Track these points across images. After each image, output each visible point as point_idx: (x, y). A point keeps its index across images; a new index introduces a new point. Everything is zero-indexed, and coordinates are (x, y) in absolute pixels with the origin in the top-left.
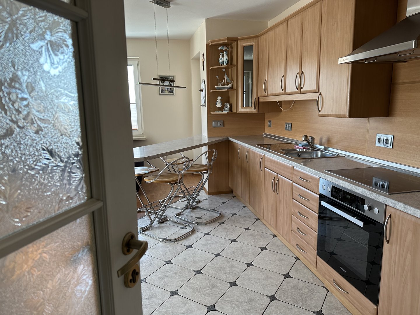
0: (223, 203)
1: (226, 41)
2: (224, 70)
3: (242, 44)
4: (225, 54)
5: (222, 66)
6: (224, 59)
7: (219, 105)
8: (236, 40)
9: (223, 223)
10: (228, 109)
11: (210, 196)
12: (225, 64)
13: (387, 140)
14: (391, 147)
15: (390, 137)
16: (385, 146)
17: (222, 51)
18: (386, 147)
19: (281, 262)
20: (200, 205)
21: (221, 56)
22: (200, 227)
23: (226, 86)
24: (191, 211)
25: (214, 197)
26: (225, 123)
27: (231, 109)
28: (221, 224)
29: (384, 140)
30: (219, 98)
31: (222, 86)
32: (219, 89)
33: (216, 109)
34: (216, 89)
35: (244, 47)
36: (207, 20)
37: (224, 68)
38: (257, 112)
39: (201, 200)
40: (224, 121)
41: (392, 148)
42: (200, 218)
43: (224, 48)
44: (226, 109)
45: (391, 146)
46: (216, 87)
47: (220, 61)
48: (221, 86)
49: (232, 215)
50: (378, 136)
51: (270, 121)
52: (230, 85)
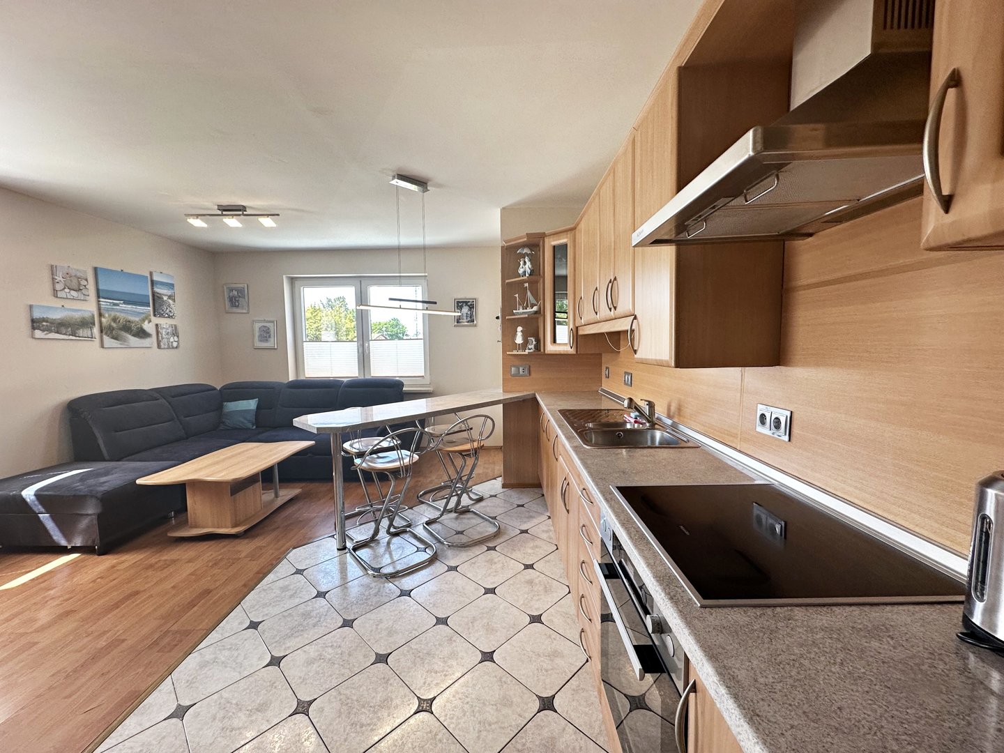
0: (519, 506)
1: (526, 239)
2: (527, 285)
3: (551, 242)
4: (526, 260)
5: (525, 278)
6: (526, 267)
7: (519, 340)
8: (543, 236)
9: (494, 549)
10: (532, 346)
11: (505, 490)
12: (527, 275)
13: (777, 421)
14: (786, 438)
15: (783, 416)
16: (773, 434)
17: (523, 256)
18: (775, 436)
19: (552, 661)
20: (476, 508)
21: (522, 263)
22: (450, 553)
23: (529, 310)
24: (457, 518)
25: (509, 492)
26: (531, 369)
27: (537, 347)
28: (489, 549)
29: (772, 420)
30: (520, 329)
31: (523, 309)
32: (518, 314)
33: (515, 346)
34: (514, 314)
35: (554, 247)
36: (503, 209)
37: (525, 281)
38: (575, 353)
39: (485, 497)
40: (530, 367)
41: (790, 440)
42: (461, 533)
43: (526, 251)
44: (530, 347)
45: (785, 434)
46: (514, 311)
47: (521, 271)
48: (521, 311)
49: (519, 532)
50: (761, 409)
51: (607, 368)
52: (535, 308)
